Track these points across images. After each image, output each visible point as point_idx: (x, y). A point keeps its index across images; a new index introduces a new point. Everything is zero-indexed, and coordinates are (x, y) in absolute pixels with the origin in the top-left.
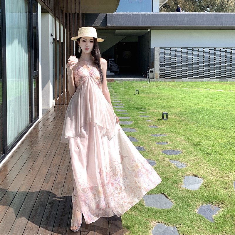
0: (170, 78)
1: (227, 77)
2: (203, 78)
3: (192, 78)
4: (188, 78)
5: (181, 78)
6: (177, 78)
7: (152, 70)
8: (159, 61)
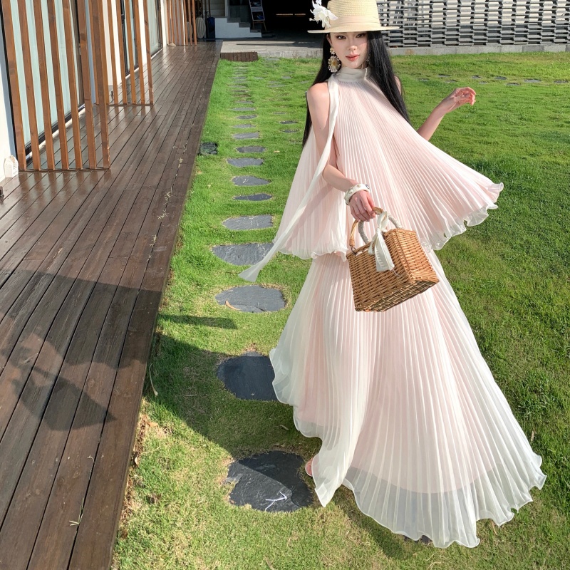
0: (402, 46)
1: (543, 40)
2: (484, 44)
3: (457, 45)
4: (447, 45)
5: (429, 46)
6: (420, 46)
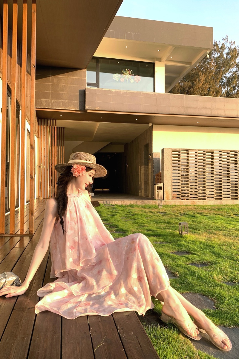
0: (189, 199)
3: (221, 199)
4: (216, 199)
5: (205, 199)
6: (199, 199)
7: (161, 185)
8: (171, 171)
